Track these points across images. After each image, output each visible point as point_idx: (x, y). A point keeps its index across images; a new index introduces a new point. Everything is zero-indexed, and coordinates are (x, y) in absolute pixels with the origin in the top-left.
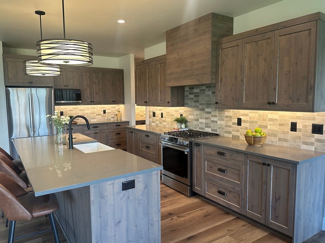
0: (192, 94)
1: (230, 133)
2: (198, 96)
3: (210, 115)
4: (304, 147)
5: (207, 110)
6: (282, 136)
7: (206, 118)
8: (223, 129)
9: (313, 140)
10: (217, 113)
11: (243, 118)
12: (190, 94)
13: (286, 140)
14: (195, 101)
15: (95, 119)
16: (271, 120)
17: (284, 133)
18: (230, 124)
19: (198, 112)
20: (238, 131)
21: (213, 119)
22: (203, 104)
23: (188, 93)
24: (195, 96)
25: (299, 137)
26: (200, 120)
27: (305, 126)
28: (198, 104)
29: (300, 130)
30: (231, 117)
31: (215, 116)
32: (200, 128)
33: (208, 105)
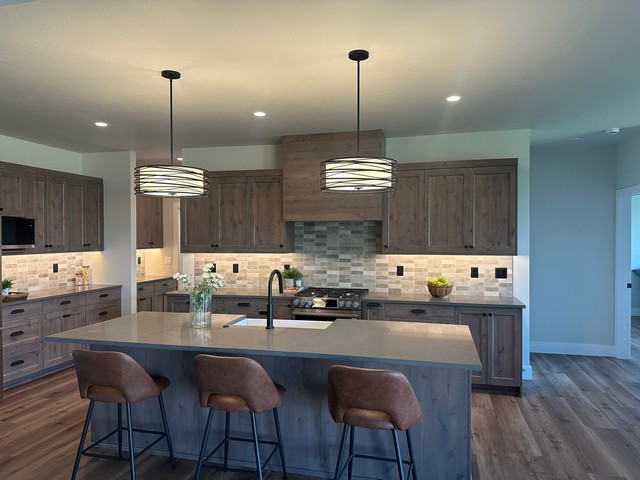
0: (312, 232)
1: (386, 286)
2: (325, 236)
3: (349, 264)
4: (487, 294)
5: (341, 257)
6: (461, 284)
7: (341, 269)
8: (373, 281)
9: (497, 285)
10: (362, 261)
11: (405, 266)
12: (306, 233)
13: (465, 288)
14: (317, 244)
15: (37, 284)
16: (445, 266)
17: (463, 280)
18: (386, 274)
19: (325, 261)
20: (398, 282)
21: (353, 269)
22: (336, 249)
23: (302, 232)
24: (317, 237)
25: (481, 284)
26: (329, 272)
27: (488, 271)
28: (325, 248)
29: (483, 276)
30: (386, 265)
31: (359, 265)
32: (329, 284)
33: (345, 249)
